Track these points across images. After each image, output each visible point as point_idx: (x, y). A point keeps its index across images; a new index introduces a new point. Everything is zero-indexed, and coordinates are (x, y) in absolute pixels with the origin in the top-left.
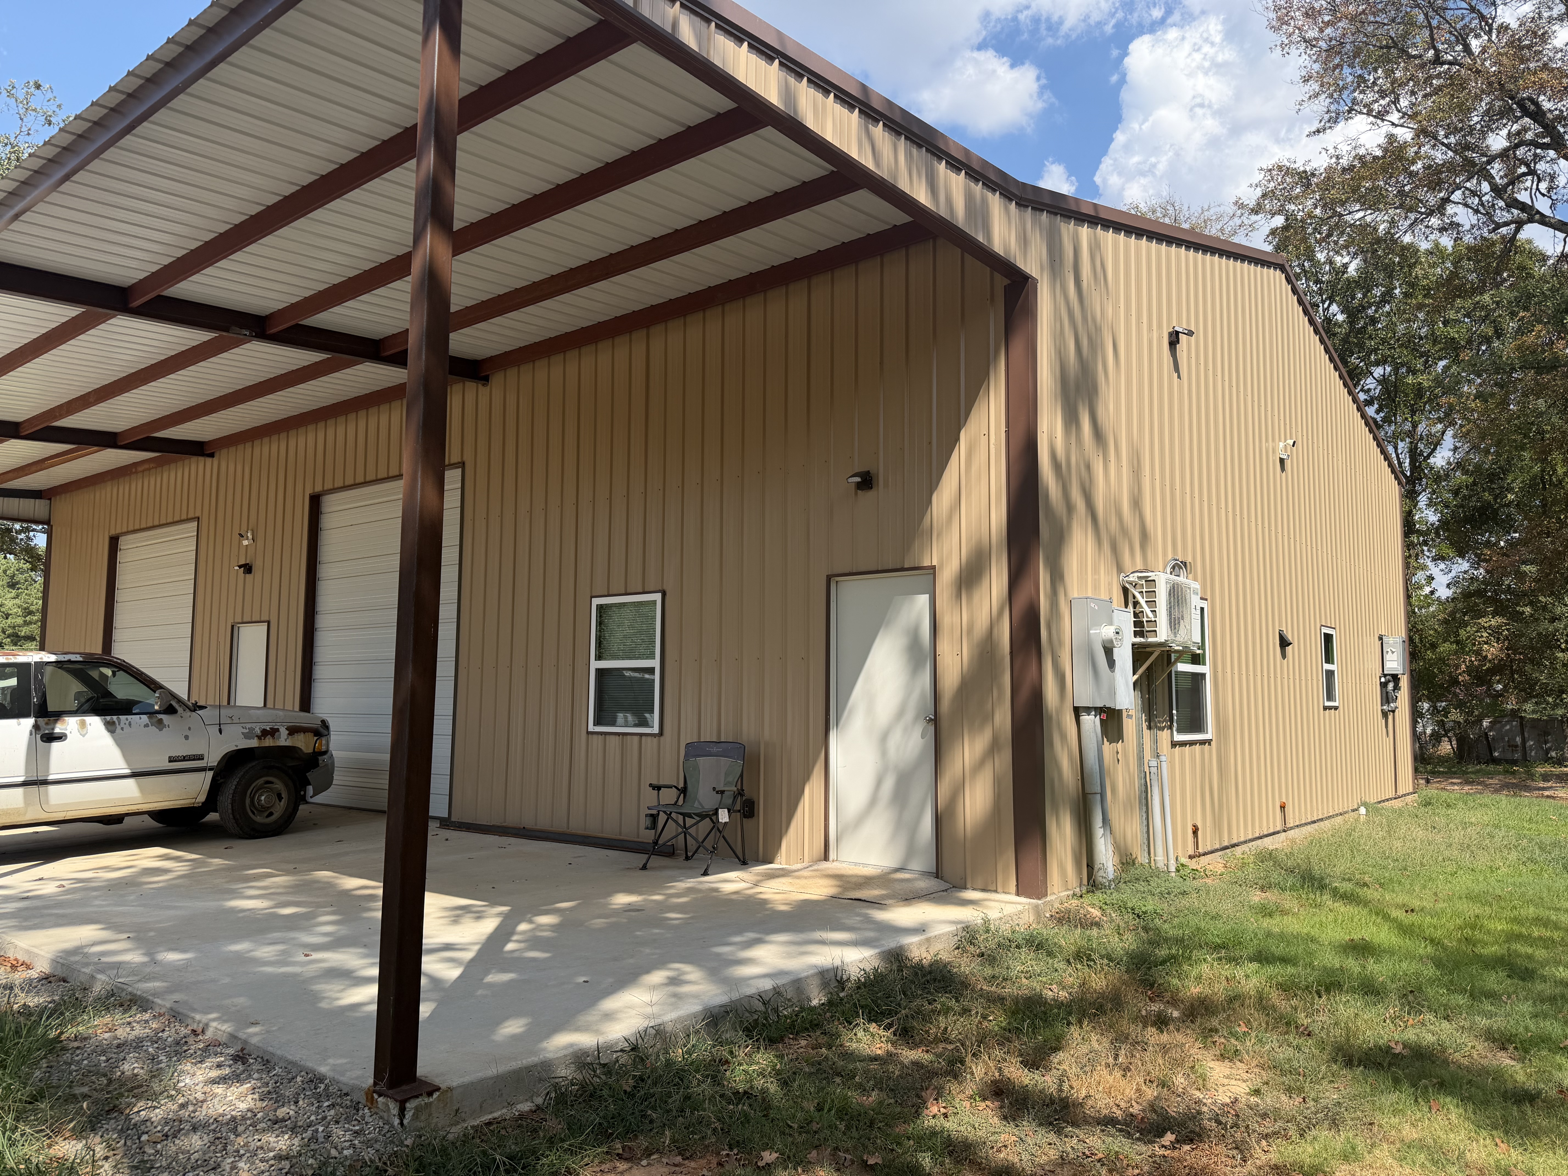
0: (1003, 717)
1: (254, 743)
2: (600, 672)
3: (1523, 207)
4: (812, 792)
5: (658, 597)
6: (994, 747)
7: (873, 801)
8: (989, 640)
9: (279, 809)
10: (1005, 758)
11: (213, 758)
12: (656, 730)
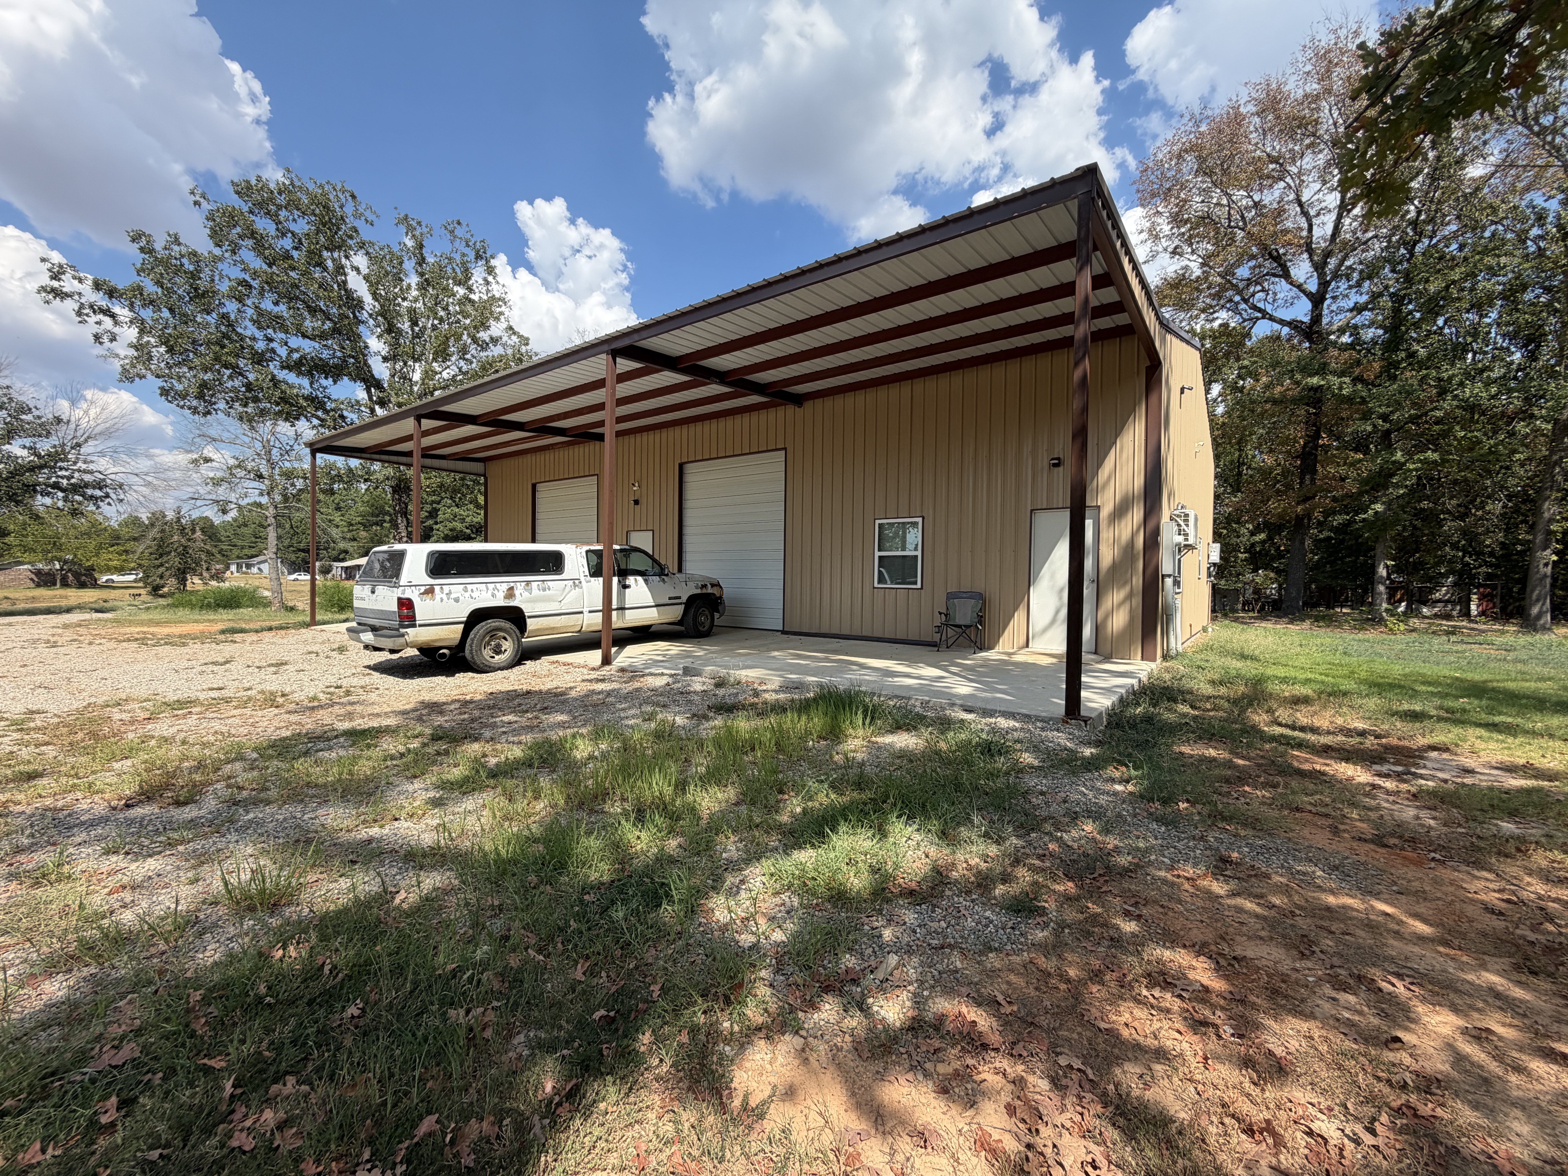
0: (1138, 581)
1: (699, 591)
2: (880, 557)
3: (1259, 310)
4: (1019, 617)
5: (920, 520)
6: (1130, 596)
7: (1053, 621)
8: (1132, 543)
9: (708, 624)
10: (1137, 601)
11: (684, 599)
12: (919, 586)
